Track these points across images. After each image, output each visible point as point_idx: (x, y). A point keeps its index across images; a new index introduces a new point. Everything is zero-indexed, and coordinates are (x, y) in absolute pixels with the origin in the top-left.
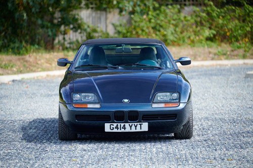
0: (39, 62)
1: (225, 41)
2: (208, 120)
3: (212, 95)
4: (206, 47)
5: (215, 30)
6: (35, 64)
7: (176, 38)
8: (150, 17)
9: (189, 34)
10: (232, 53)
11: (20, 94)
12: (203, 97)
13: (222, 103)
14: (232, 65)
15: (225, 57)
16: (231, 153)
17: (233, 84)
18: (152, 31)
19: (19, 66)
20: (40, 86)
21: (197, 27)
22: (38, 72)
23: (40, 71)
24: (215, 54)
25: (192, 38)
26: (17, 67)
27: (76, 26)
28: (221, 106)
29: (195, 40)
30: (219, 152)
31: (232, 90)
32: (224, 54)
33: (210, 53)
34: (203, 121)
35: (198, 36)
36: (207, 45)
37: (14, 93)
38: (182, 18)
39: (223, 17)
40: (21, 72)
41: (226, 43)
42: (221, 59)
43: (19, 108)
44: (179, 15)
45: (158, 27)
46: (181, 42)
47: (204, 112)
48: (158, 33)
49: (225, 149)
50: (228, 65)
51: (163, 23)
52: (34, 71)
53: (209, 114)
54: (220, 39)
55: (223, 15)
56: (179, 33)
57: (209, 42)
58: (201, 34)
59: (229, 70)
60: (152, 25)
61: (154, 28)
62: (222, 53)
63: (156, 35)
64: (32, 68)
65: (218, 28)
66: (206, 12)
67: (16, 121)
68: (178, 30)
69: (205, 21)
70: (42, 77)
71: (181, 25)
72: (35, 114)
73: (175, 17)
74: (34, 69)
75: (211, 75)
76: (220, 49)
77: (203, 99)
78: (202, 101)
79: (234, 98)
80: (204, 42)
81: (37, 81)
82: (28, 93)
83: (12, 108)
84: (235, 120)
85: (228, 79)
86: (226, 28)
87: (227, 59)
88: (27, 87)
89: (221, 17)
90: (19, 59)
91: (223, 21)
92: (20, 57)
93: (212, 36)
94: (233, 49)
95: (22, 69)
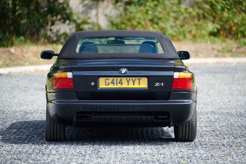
0: (26, 56)
1: (230, 36)
2: (215, 114)
3: (217, 92)
4: (209, 42)
5: (219, 25)
6: (21, 58)
7: (176, 32)
8: (148, 8)
9: (190, 28)
10: (238, 50)
11: (12, 87)
12: (208, 93)
13: (228, 98)
14: (238, 63)
15: (230, 54)
16: (239, 141)
17: (240, 81)
18: (149, 24)
19: (5, 59)
20: (30, 80)
21: (199, 20)
22: (25, 65)
23: (28, 65)
24: (219, 51)
25: (193, 33)
26: (3, 60)
27: (65, 16)
28: (227, 101)
29: (197, 34)
30: (228, 140)
31: (239, 87)
32: (230, 51)
33: (213, 49)
34: (209, 114)
35: (200, 30)
36: (211, 40)
37: (5, 86)
38: (183, 10)
39: (229, 10)
40: (8, 66)
41: (231, 39)
42: (226, 57)
43: (16, 100)
44: (179, 6)
45: (156, 20)
46: (181, 37)
47: (210, 107)
48: (156, 26)
49: (233, 138)
50: (233, 63)
51: (161, 15)
52: (22, 65)
53: (215, 109)
54: (225, 34)
55: (229, 7)
56: (179, 27)
57: (212, 38)
58: (203, 28)
59: (235, 68)
60: (150, 17)
61: (152, 21)
62: (227, 49)
63: (154, 28)
64: (18, 61)
65: (223, 21)
66: (210, 4)
67: (16, 112)
68: (178, 23)
69: (208, 14)
70: (30, 71)
71: (181, 18)
72: (34, 105)
73: (175, 8)
74: (21, 63)
75: (216, 72)
76: (224, 45)
77: (209, 95)
78: (207, 96)
79: (240, 95)
80: (207, 37)
81: (26, 75)
82: (20, 86)
83: (8, 99)
84: (243, 114)
85: (234, 77)
86: (231, 22)
87: (232, 56)
88: (18, 81)
89: (226, 10)
90: (4, 52)
91: (229, 14)
92: (5, 49)
93: (216, 30)
94: (239, 45)
95: (8, 62)
